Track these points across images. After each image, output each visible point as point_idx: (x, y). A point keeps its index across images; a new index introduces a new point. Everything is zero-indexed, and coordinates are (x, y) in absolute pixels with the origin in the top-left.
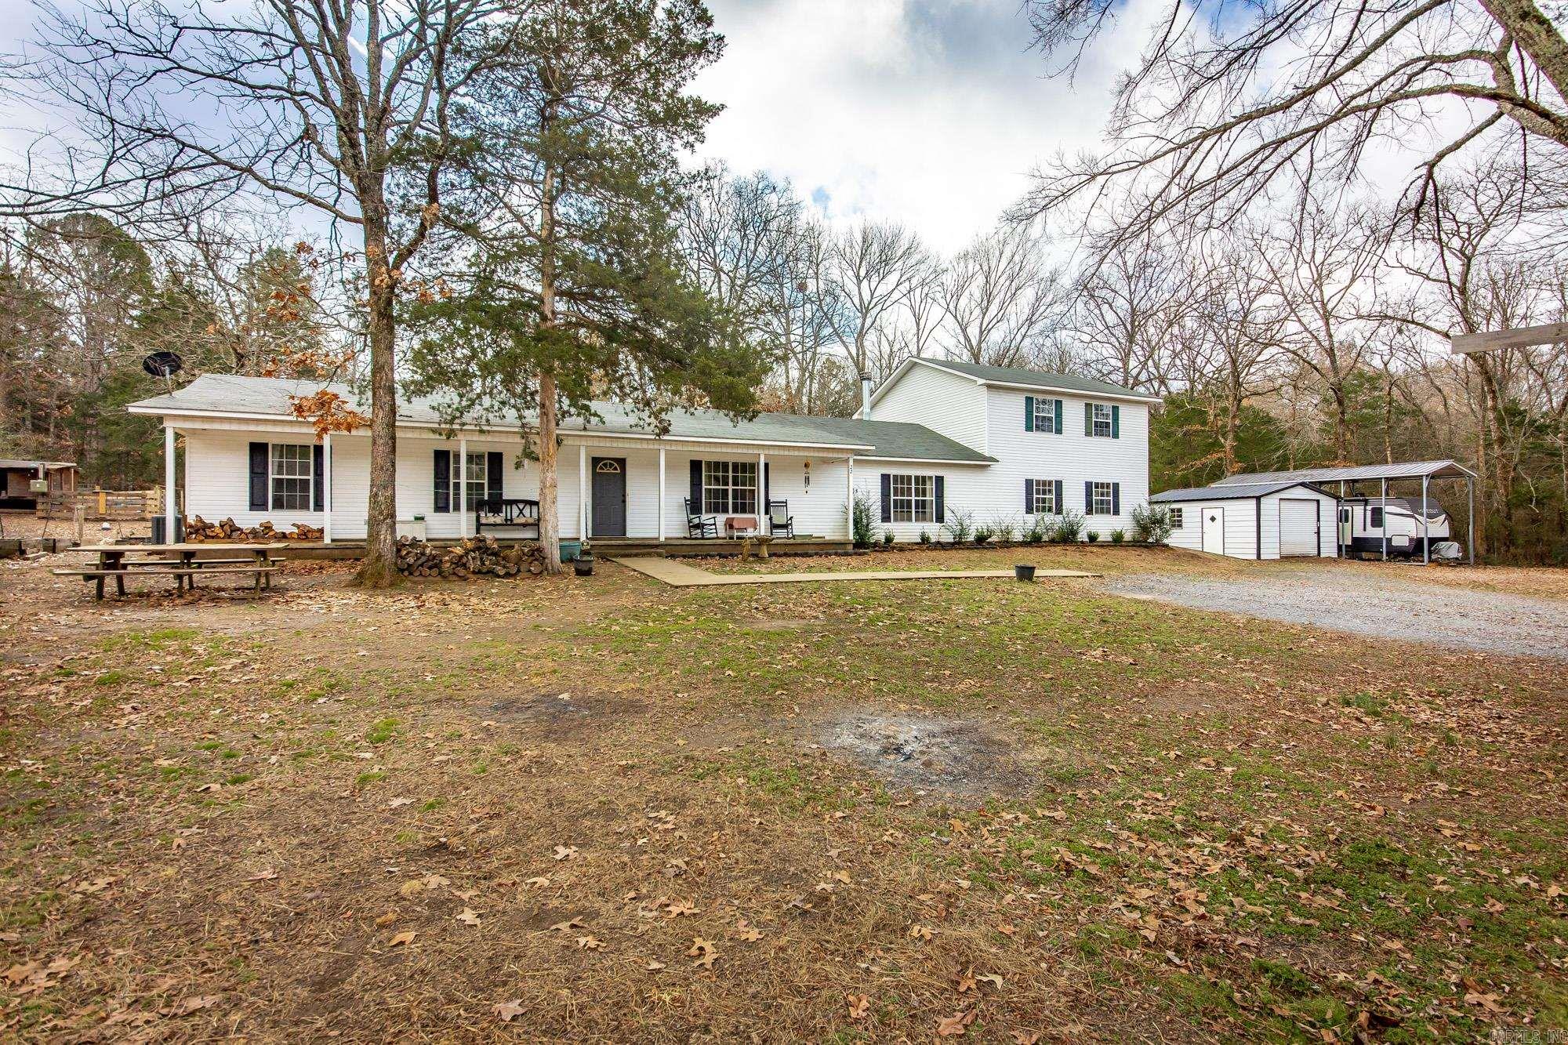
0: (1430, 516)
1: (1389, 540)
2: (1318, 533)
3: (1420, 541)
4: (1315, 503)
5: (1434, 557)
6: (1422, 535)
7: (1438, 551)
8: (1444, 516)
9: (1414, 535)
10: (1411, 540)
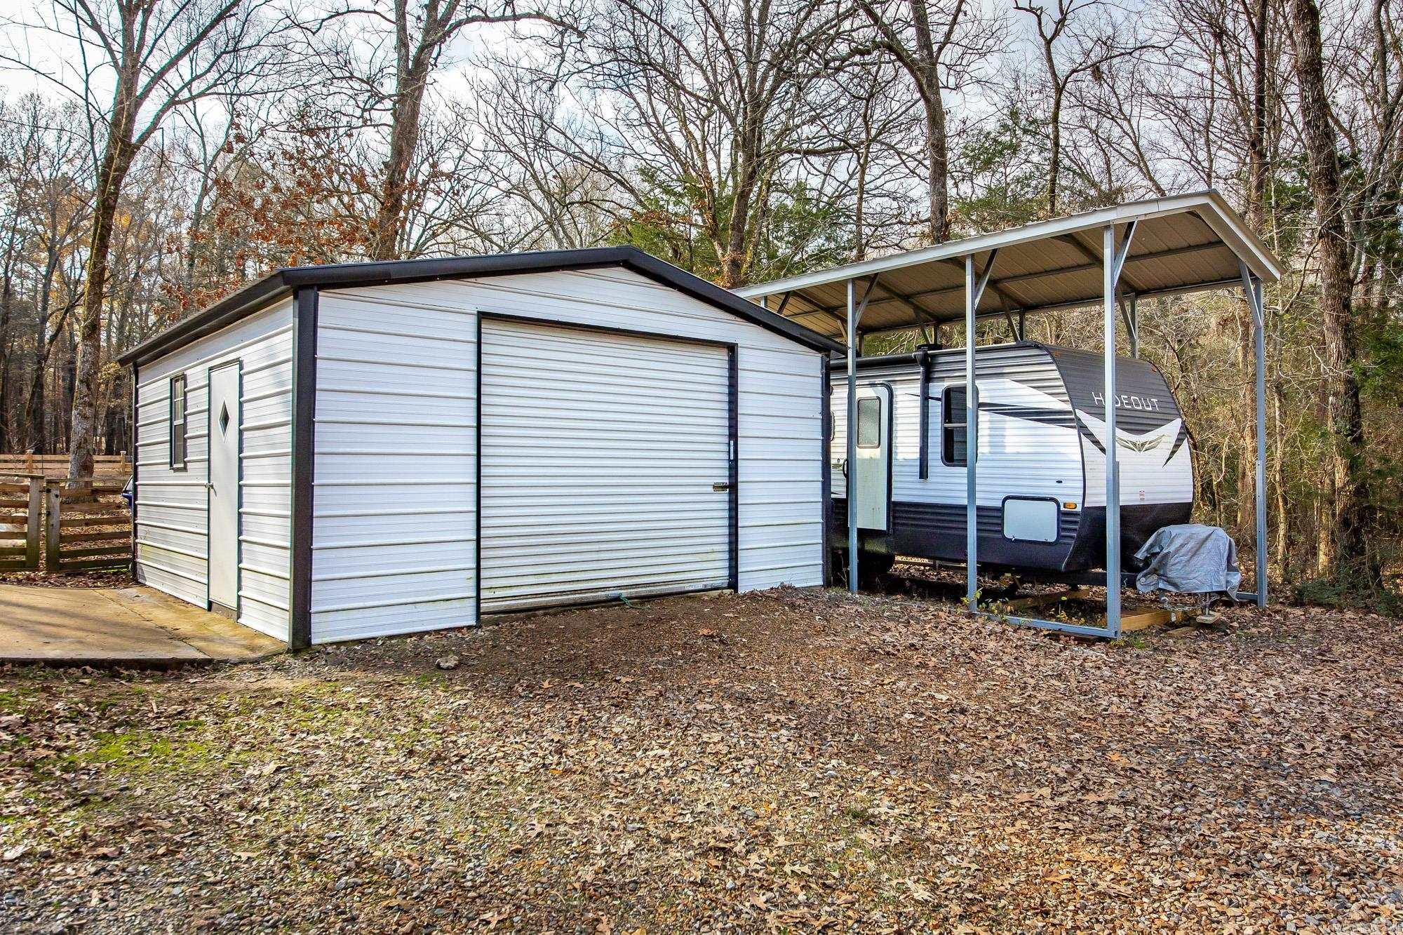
0: (1131, 422)
1: (992, 517)
2: (732, 487)
3: (1096, 517)
4: (722, 357)
5: (1145, 585)
6: (1098, 498)
7: (1157, 564)
8: (1174, 427)
9: (1071, 496)
10: (1064, 517)
